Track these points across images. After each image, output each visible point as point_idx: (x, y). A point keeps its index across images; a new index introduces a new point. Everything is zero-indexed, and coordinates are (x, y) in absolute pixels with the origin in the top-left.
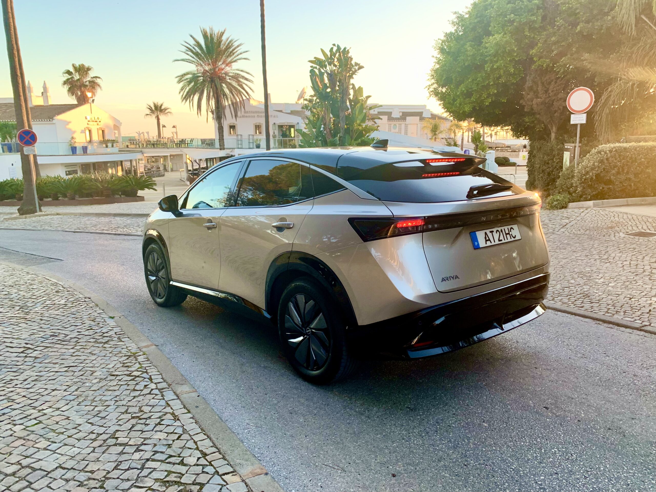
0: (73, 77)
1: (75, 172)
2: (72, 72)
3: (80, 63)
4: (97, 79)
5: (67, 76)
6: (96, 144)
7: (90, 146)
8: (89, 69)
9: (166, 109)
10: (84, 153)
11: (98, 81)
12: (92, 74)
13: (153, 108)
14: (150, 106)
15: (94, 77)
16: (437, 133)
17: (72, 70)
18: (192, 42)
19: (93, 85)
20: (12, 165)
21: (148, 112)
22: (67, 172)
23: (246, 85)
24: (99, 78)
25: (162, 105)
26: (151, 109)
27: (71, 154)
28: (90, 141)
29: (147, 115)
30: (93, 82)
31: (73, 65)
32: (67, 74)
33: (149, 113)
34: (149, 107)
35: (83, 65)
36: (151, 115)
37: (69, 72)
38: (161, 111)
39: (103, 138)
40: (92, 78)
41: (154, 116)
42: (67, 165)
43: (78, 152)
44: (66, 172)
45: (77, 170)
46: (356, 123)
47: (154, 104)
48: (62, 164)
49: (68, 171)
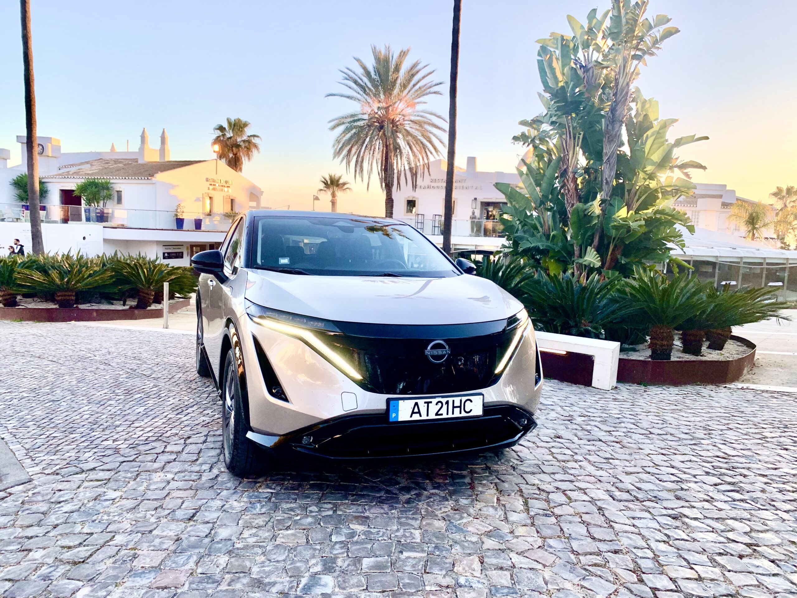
0: (225, 134)
1: (179, 255)
2: (225, 128)
3: (236, 118)
4: (255, 138)
5: (219, 133)
6: (218, 218)
7: (207, 220)
8: (245, 125)
9: (344, 184)
10: (196, 228)
11: (255, 140)
12: (248, 132)
13: (329, 183)
14: (325, 179)
15: (251, 136)
16: (757, 226)
17: (226, 125)
18: (360, 71)
19: (249, 145)
20: (84, 238)
21: (322, 186)
22: (166, 255)
23: (434, 135)
24: (258, 137)
25: (340, 178)
26: (326, 183)
27: (176, 228)
28: (209, 214)
29: (321, 190)
30: (249, 142)
31: (228, 119)
32: (218, 131)
33: (322, 188)
34: (323, 180)
35: (239, 120)
36: (325, 191)
37: (221, 128)
38: (338, 185)
39: (232, 210)
40: (248, 136)
41: (329, 193)
42: (166, 244)
43: (185, 227)
44: (164, 254)
45: (182, 253)
46: (645, 172)
47: (331, 177)
48: (158, 242)
49: (168, 253)
